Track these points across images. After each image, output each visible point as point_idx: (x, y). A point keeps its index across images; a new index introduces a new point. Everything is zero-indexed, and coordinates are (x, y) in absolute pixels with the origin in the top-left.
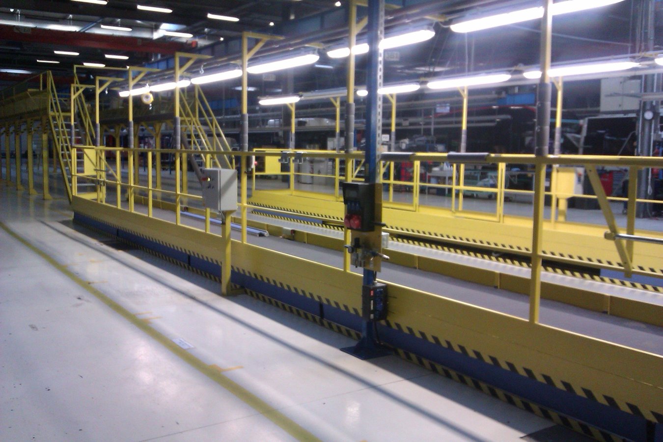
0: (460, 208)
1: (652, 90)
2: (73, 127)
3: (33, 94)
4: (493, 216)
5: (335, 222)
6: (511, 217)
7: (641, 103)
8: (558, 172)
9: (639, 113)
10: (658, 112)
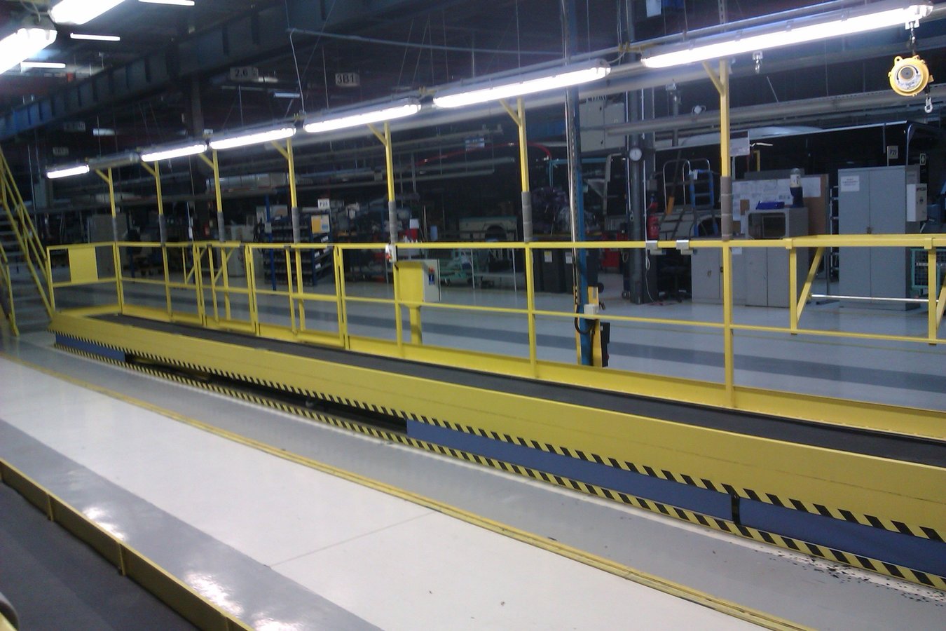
0: (303, 328)
1: (639, 118)
4: (337, 337)
5: (143, 358)
6: (358, 339)
7: (626, 137)
8: (397, 269)
9: (625, 152)
10: (651, 148)
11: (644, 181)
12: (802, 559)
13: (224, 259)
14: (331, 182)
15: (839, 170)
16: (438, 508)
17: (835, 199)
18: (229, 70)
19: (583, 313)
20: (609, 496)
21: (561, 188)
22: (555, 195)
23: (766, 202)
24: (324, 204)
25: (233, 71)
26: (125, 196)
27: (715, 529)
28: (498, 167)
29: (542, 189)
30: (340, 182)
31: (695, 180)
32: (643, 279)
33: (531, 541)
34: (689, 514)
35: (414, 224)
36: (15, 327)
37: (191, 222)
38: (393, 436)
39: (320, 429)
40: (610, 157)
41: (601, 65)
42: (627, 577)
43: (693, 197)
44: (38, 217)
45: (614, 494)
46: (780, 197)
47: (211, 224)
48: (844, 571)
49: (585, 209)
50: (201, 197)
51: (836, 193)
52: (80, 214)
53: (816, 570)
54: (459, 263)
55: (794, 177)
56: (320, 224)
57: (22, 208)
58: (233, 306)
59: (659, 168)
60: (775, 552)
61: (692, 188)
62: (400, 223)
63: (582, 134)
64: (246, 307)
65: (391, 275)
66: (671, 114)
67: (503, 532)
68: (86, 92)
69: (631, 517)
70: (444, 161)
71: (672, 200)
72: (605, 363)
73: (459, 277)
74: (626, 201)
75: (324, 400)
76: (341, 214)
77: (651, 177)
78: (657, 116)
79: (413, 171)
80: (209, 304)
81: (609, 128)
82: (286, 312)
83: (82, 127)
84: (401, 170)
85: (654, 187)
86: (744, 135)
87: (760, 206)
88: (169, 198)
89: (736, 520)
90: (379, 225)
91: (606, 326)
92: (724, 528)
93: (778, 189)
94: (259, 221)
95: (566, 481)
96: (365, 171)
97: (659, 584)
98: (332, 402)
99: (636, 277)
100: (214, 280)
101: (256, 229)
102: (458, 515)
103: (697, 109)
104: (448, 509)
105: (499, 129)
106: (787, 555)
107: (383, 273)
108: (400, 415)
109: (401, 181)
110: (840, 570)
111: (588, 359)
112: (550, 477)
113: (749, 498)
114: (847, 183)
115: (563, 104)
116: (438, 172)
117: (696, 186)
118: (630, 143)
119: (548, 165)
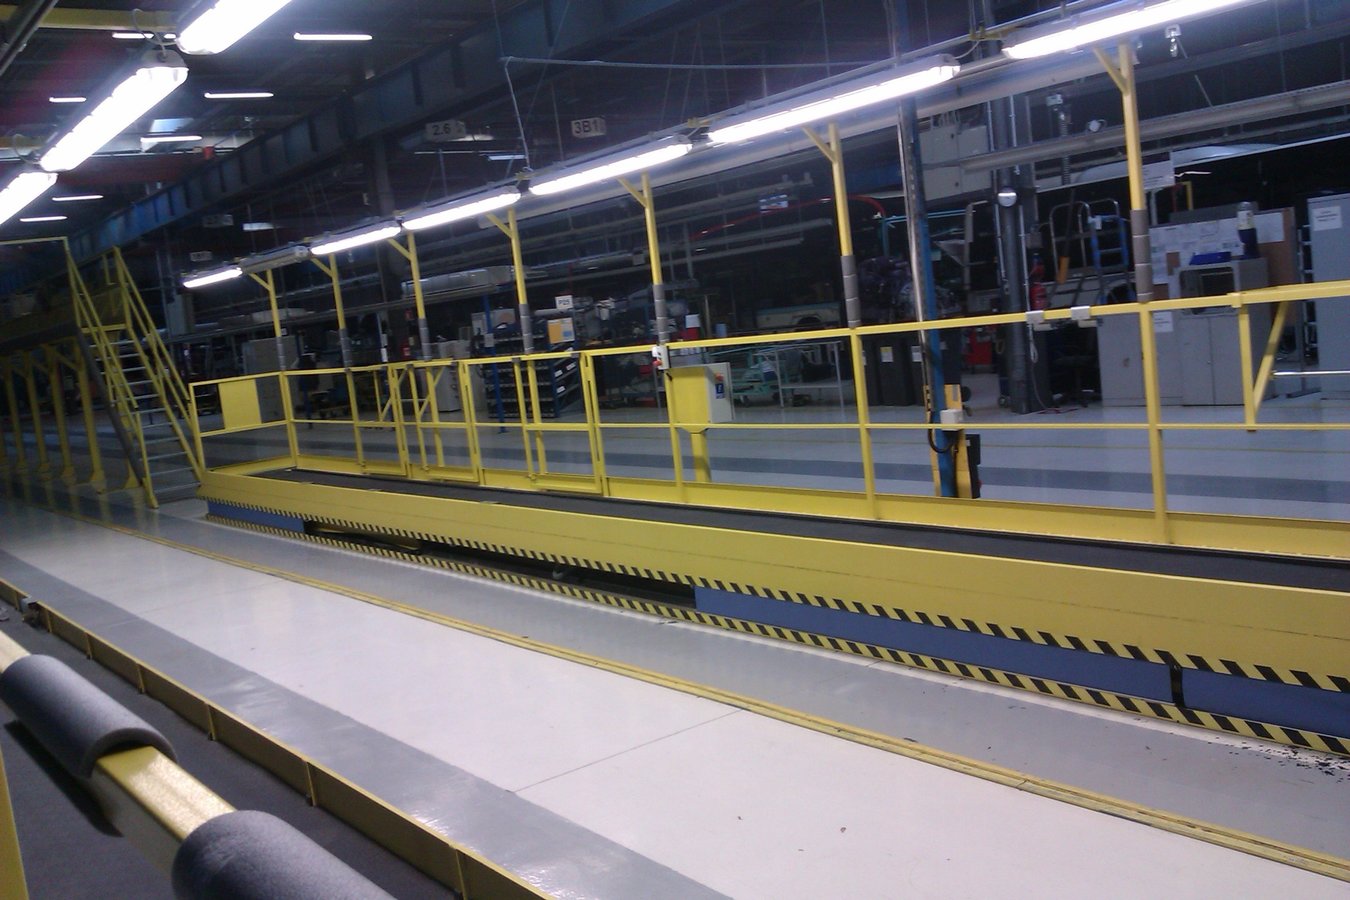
0: (543, 473)
1: (1009, 144)
4: (592, 481)
5: (328, 526)
6: (619, 481)
7: (992, 172)
8: (671, 379)
9: (990, 196)
10: (1029, 187)
11: (1022, 235)
12: (1278, 752)
13: (432, 383)
14: (574, 272)
15: (1310, 200)
16: (744, 705)
17: (1306, 243)
18: (424, 128)
19: (939, 422)
20: (991, 679)
21: (900, 257)
22: (893, 267)
23: (1204, 253)
24: (564, 302)
25: (429, 127)
26: (294, 313)
27: (1149, 717)
28: (807, 233)
29: (874, 259)
30: (586, 271)
31: (1098, 232)
32: (1028, 374)
33: (879, 743)
34: (1108, 696)
35: (692, 321)
36: (152, 496)
37: (384, 339)
38: (677, 612)
39: (573, 608)
40: (970, 206)
41: (946, 62)
42: (1022, 786)
43: (1097, 254)
44: (176, 347)
45: (999, 675)
46: (1225, 245)
47: (412, 341)
48: (1342, 765)
49: (936, 283)
50: (396, 304)
51: (1307, 235)
52: (233, 339)
53: (1298, 765)
54: (758, 372)
55: (1242, 214)
56: (560, 330)
57: (154, 336)
58: (447, 451)
59: (1043, 217)
60: (1238, 744)
61: (1095, 242)
62: (672, 321)
63: (926, 174)
64: (464, 452)
65: (663, 395)
66: (1056, 134)
67: (839, 733)
68: (231, 171)
69: (1024, 707)
70: (732, 231)
71: (1065, 261)
72: (976, 493)
73: (760, 392)
74: (997, 267)
75: (578, 568)
76: (588, 315)
77: (1032, 229)
78: (1036, 139)
79: (687, 247)
80: (414, 450)
81: (965, 162)
82: (520, 455)
83: (228, 220)
84: (670, 248)
85: (1038, 244)
86: (1164, 157)
87: (1196, 260)
88: (353, 311)
89: (1178, 700)
90: (643, 326)
91: (975, 439)
92: (1161, 713)
93: (1222, 233)
94: (476, 333)
95: (926, 660)
96: (620, 254)
97: (1069, 794)
98: (589, 570)
99: (1018, 374)
100: (418, 413)
101: (472, 344)
102: (773, 714)
103: (1094, 125)
104: (758, 705)
105: (808, 180)
106: (1254, 746)
107: (652, 393)
108: (685, 582)
109: (671, 263)
110: (1335, 764)
111: (951, 489)
112: (904, 655)
113: (1196, 668)
114: (1322, 218)
115: (894, 127)
116: (721, 248)
117: (1100, 238)
118: (998, 180)
119: (880, 226)
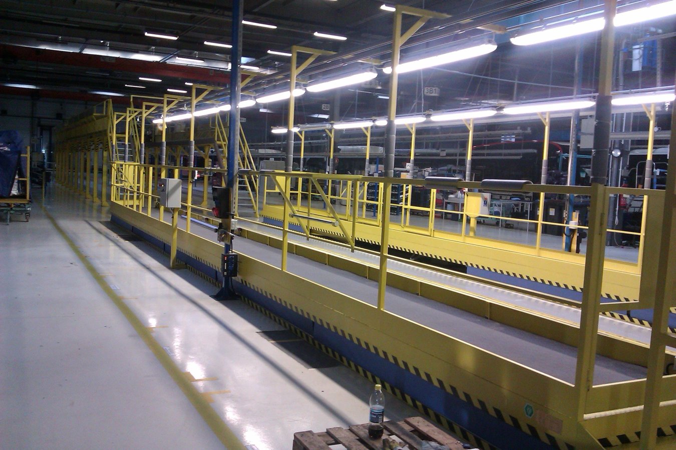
0: (407, 224)
1: (621, 131)
2: (127, 146)
3: (98, 118)
4: (427, 230)
8: (467, 196)
10: (627, 150)
11: (620, 170)
13: (366, 185)
19: (569, 225)
27: (617, 318)
28: (525, 155)
29: (554, 171)
31: (657, 176)
43: (655, 186)
61: (655, 180)
63: (582, 136)
70: (488, 148)
71: (640, 186)
75: (422, 256)
76: (419, 173)
77: (626, 168)
78: (633, 130)
84: (458, 151)
89: (629, 315)
92: (622, 318)
103: (656, 129)
105: (529, 130)
108: (464, 264)
109: (459, 157)
111: (568, 249)
115: (570, 117)
116: (483, 155)
117: (657, 179)
118: (614, 145)
119: (559, 157)
